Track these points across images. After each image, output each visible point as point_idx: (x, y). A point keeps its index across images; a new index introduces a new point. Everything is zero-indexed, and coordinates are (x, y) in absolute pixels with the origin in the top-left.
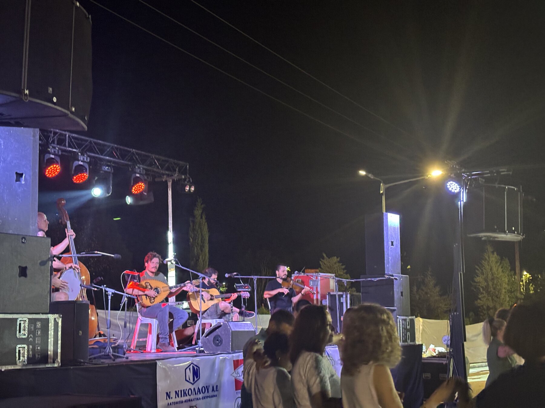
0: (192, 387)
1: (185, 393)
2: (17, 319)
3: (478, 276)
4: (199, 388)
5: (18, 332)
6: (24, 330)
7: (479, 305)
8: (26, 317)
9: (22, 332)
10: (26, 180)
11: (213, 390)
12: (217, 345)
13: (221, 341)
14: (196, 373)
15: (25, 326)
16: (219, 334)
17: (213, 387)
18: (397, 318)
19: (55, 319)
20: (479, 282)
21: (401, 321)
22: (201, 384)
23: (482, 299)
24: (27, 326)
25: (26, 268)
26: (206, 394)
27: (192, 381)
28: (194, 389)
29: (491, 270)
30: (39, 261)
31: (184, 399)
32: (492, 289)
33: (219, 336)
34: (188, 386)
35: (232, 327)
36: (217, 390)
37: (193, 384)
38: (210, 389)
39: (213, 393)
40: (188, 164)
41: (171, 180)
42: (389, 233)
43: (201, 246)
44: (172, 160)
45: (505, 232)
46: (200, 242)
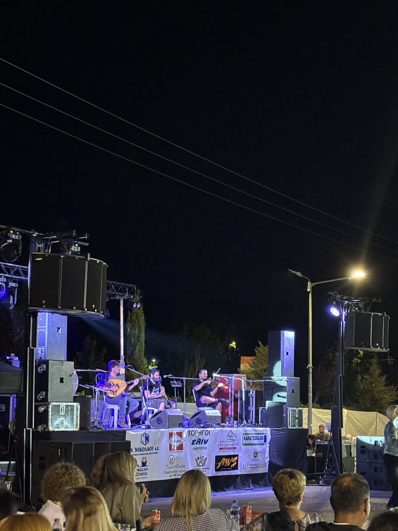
0: (145, 447)
1: (140, 450)
2: (60, 405)
4: (148, 448)
5: (60, 412)
6: (63, 411)
8: (65, 404)
9: (62, 412)
10: (61, 331)
11: (156, 449)
12: (159, 423)
13: (161, 421)
14: (147, 439)
15: (63, 409)
16: (160, 416)
17: (156, 448)
18: (288, 409)
19: (77, 406)
21: (291, 411)
22: (148, 445)
24: (64, 409)
25: (63, 378)
26: (152, 452)
27: (144, 443)
28: (146, 448)
30: (69, 375)
31: (139, 453)
33: (161, 418)
34: (142, 446)
35: (168, 413)
36: (158, 450)
37: (145, 445)
38: (154, 449)
39: (156, 451)
40: (135, 286)
41: (123, 299)
42: (285, 346)
43: (138, 336)
44: (124, 284)
45: (370, 347)
46: (137, 332)
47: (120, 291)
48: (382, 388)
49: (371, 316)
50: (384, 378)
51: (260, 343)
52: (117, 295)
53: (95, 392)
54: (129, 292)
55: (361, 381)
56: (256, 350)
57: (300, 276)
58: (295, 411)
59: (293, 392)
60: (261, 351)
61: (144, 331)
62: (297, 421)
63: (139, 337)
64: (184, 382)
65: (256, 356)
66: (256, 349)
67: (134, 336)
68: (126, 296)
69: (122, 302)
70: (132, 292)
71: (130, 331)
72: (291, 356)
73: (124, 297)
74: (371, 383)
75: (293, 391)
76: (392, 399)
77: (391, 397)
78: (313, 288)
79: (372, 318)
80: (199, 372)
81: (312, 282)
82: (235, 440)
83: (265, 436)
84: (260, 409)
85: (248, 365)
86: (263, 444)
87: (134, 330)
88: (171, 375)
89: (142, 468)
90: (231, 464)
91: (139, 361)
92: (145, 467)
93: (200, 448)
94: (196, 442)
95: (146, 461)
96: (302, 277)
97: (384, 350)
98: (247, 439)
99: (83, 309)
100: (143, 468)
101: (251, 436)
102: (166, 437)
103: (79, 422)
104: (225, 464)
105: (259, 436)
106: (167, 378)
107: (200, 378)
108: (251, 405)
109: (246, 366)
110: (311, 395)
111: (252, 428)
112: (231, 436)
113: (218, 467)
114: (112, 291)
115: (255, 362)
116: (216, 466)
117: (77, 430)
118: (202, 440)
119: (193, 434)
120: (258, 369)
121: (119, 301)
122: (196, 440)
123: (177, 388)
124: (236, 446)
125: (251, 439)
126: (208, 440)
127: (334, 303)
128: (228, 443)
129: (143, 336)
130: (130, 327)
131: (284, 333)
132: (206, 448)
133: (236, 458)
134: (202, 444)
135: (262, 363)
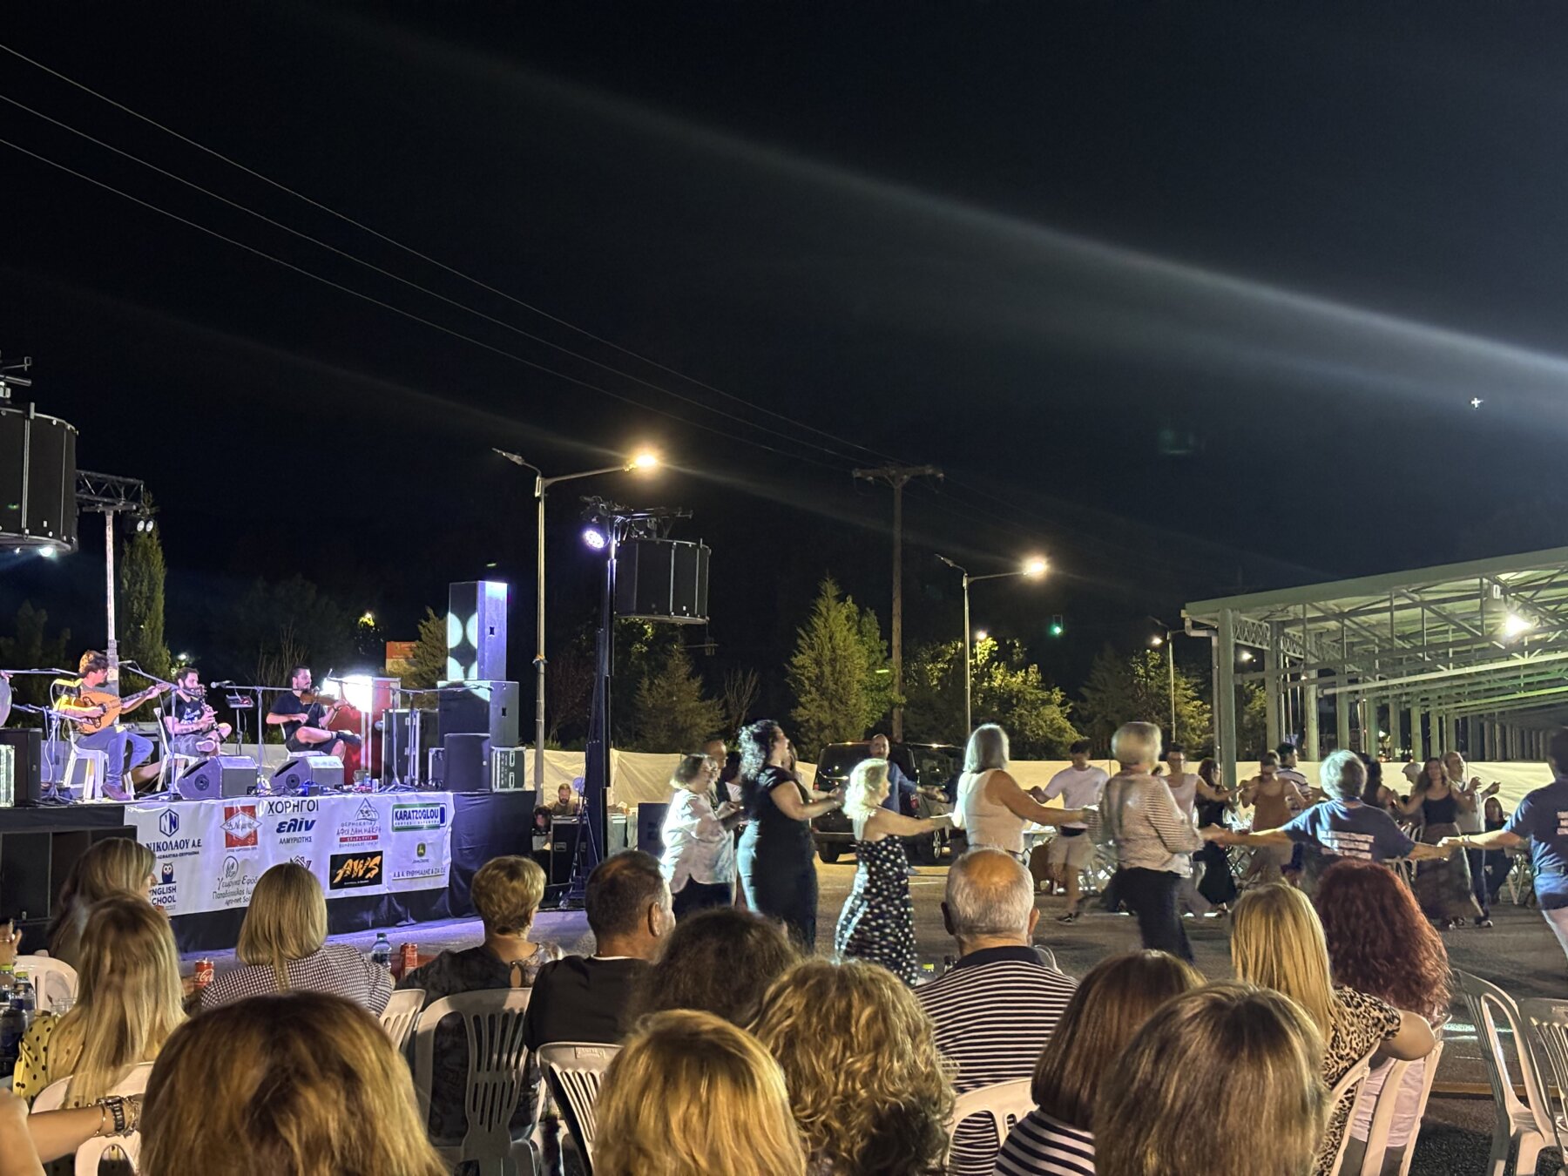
0: (168, 840)
3: (801, 652)
4: (177, 842)
7: (799, 719)
11: (194, 845)
12: (201, 789)
13: (207, 784)
14: (174, 822)
16: (204, 773)
17: (194, 842)
18: (494, 750)
19: (7, 752)
20: (803, 667)
21: (499, 755)
22: (178, 837)
23: (808, 705)
27: (168, 832)
28: (171, 843)
29: (831, 638)
32: (831, 683)
33: (205, 777)
34: (163, 838)
35: (222, 764)
36: (199, 846)
37: (169, 836)
38: (190, 844)
39: (194, 849)
40: (142, 482)
41: (112, 512)
42: (487, 614)
43: (148, 598)
44: (114, 477)
45: (669, 614)
46: (145, 588)
47: (107, 494)
48: (692, 705)
49: (671, 548)
50: (696, 684)
51: (430, 612)
52: (99, 502)
53: (50, 721)
54: (126, 497)
55: (649, 690)
56: (420, 627)
57: (519, 463)
58: (507, 753)
59: (504, 714)
60: (432, 629)
61: (162, 587)
62: (512, 775)
63: (150, 599)
64: (260, 696)
65: (421, 640)
66: (421, 624)
67: (137, 598)
68: (121, 505)
69: (109, 519)
70: (133, 496)
71: (129, 587)
72: (500, 636)
73: (115, 508)
74: (670, 694)
75: (504, 710)
76: (713, 727)
77: (710, 724)
78: (547, 490)
79: (673, 552)
80: (292, 675)
81: (544, 476)
82: (375, 820)
83: (442, 810)
84: (432, 752)
85: (402, 661)
86: (438, 827)
87: (138, 585)
88: (227, 682)
89: (162, 886)
90: (366, 872)
91: (151, 654)
92: (168, 885)
93: (295, 839)
94: (287, 826)
95: (172, 873)
96: (523, 466)
97: (700, 620)
98: (401, 818)
99: (21, 531)
100: (166, 886)
101: (411, 809)
102: (219, 816)
103: (12, 789)
104: (352, 873)
105: (430, 809)
106: (219, 687)
107: (295, 686)
108: (411, 742)
109: (397, 662)
110: (543, 721)
111: (413, 793)
112: (367, 812)
113: (338, 879)
114: (84, 493)
115: (419, 652)
116: (333, 877)
117: (8, 805)
118: (301, 823)
119: (279, 810)
120: (426, 668)
121: (103, 516)
122: (286, 823)
123: (240, 709)
124: (377, 833)
125: (410, 817)
126: (313, 822)
127: (594, 520)
128: (359, 828)
129: (160, 597)
130: (129, 576)
131: (484, 586)
132: (308, 839)
133: (377, 860)
134: (300, 830)
135: (434, 656)
